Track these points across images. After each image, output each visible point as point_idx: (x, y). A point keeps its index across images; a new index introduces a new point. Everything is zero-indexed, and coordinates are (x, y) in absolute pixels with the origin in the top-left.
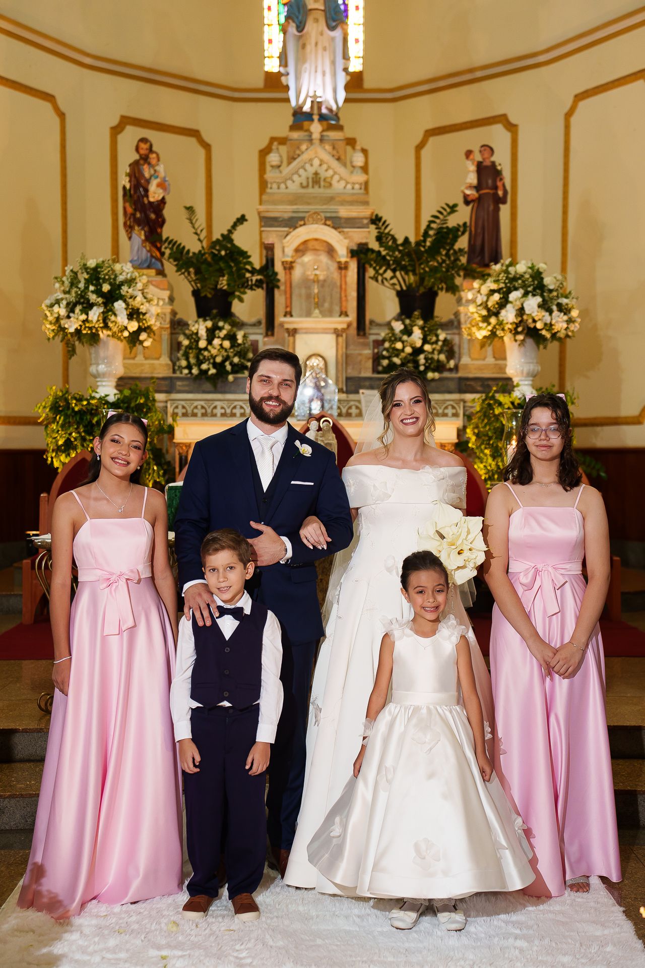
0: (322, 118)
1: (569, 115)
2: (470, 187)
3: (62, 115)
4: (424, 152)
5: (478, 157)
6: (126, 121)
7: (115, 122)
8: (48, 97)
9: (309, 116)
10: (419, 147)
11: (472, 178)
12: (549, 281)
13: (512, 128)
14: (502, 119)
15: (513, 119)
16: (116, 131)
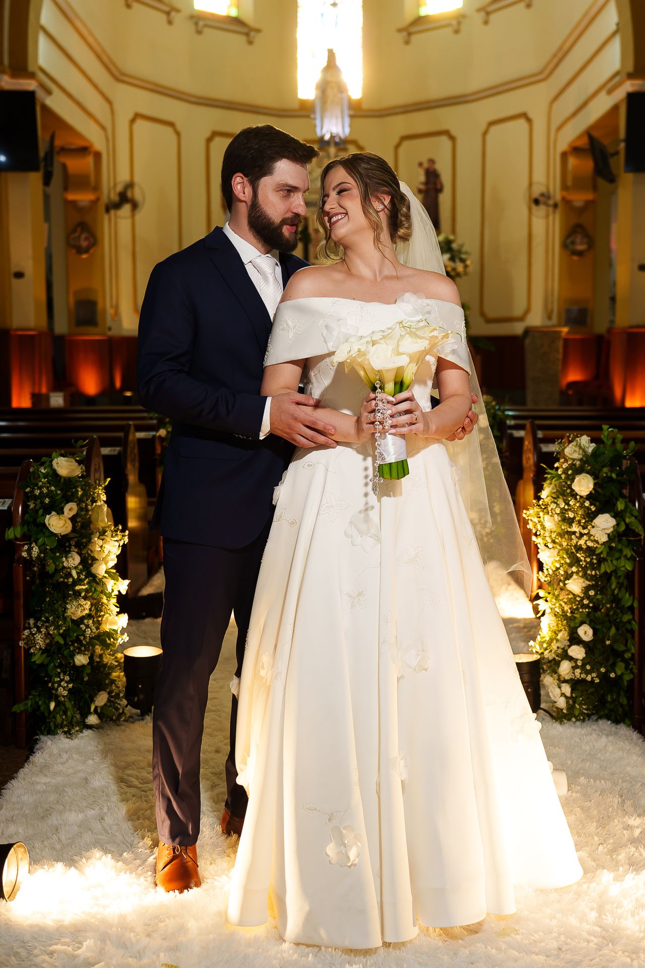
0: (336, 144)
1: (485, 133)
2: (422, 183)
3: (178, 134)
4: (401, 150)
5: (426, 165)
6: (215, 134)
7: (208, 134)
8: (171, 124)
9: (328, 143)
10: (397, 147)
11: (422, 178)
12: (455, 246)
13: (452, 138)
14: (446, 133)
15: (454, 132)
16: (209, 140)
